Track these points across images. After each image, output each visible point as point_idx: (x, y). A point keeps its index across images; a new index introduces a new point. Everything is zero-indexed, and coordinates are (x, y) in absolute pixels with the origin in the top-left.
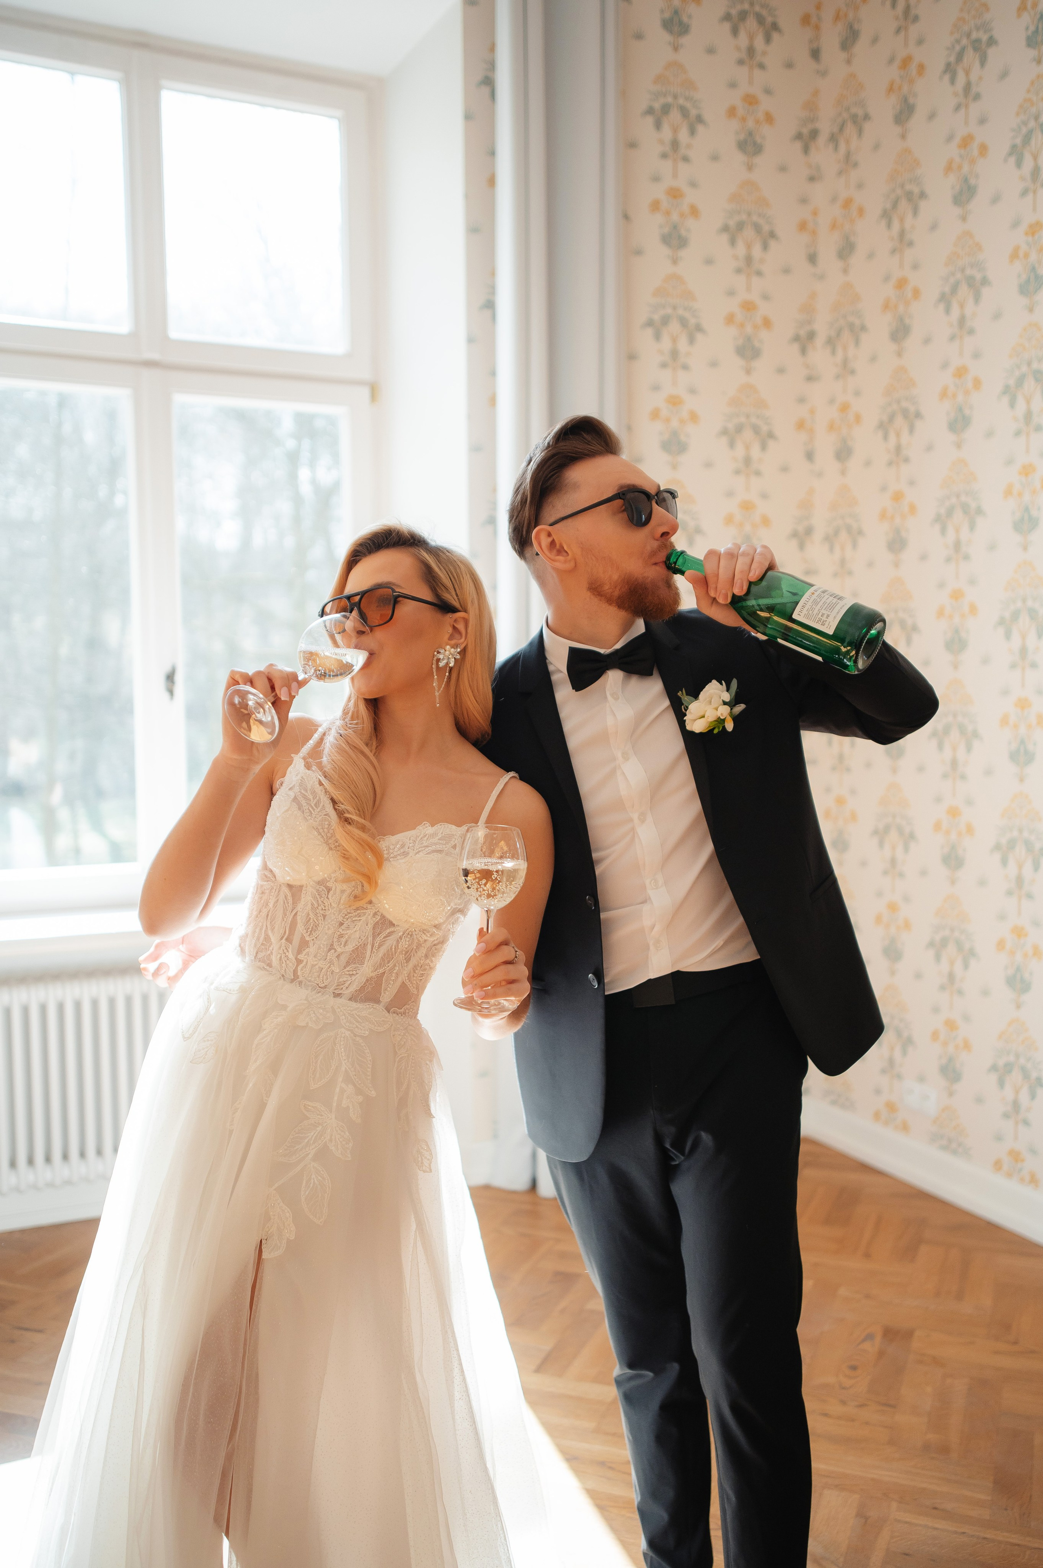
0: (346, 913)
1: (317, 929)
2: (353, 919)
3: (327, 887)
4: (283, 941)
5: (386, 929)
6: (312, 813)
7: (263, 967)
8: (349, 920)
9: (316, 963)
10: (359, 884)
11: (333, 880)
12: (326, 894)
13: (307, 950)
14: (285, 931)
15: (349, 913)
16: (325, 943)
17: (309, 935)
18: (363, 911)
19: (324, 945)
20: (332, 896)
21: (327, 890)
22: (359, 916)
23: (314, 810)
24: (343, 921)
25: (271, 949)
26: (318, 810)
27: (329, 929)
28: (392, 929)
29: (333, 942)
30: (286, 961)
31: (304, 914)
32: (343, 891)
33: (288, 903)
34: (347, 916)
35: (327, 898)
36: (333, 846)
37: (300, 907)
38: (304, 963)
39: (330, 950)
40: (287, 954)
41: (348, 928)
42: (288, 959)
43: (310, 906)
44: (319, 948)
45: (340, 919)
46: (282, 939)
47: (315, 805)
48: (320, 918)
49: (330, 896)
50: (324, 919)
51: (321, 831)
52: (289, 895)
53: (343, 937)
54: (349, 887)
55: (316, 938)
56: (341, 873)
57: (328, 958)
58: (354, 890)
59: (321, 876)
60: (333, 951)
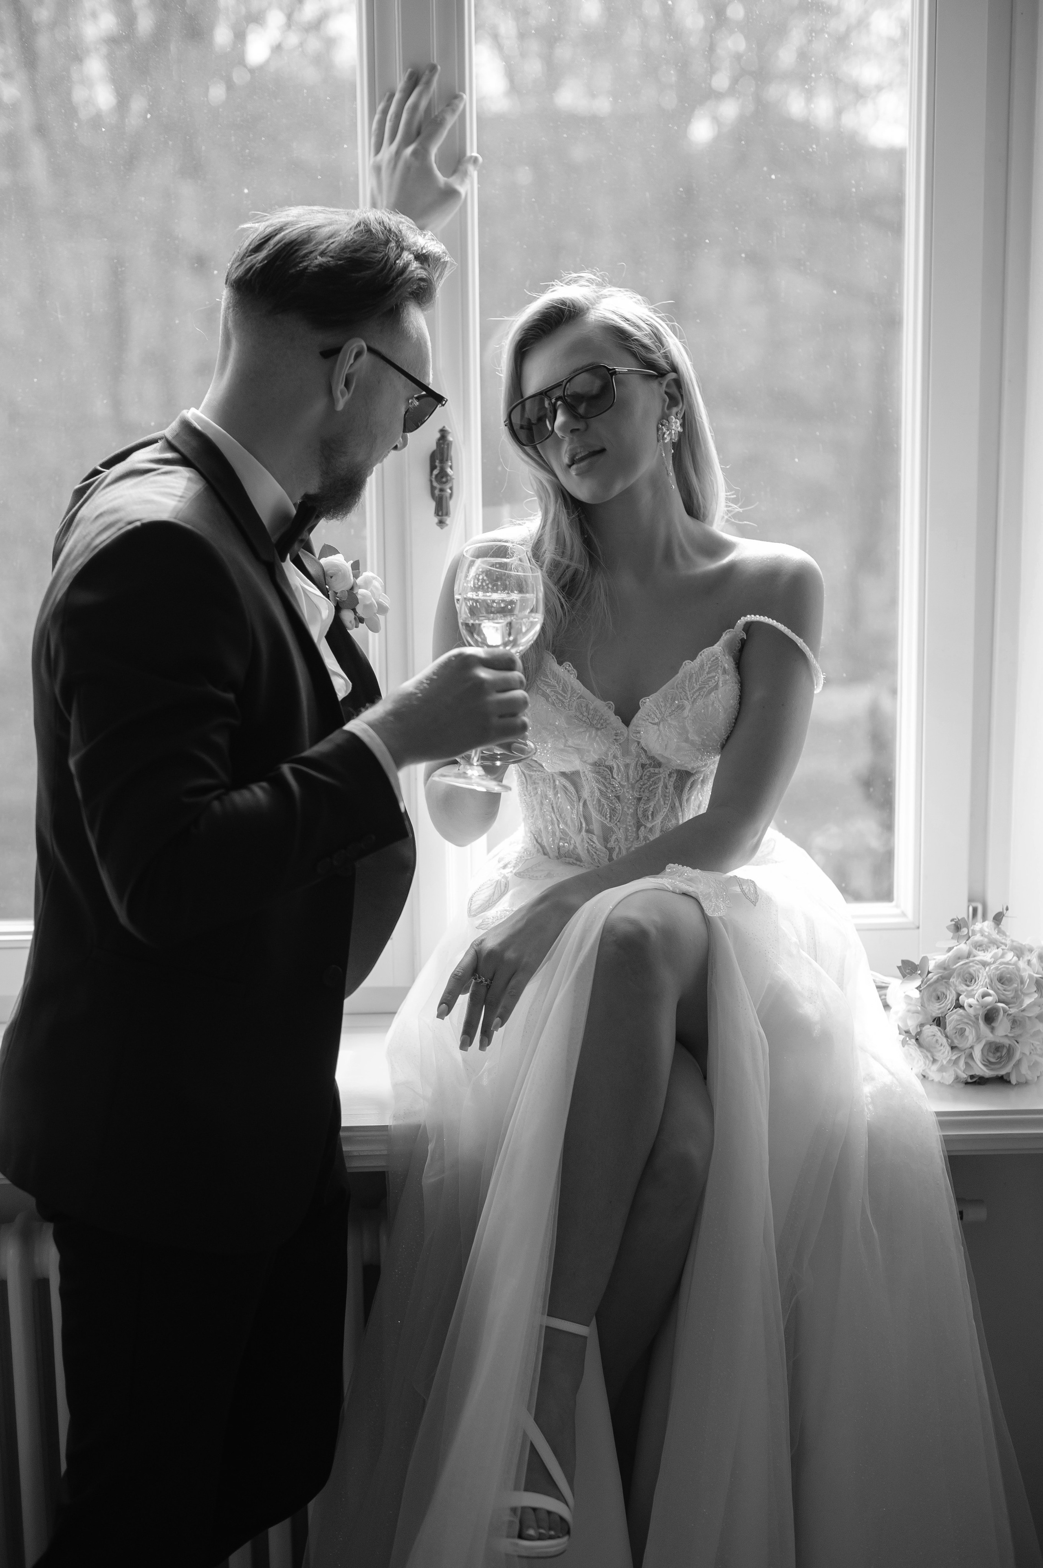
0: (640, 786)
1: (616, 812)
2: (650, 789)
3: (607, 767)
4: (583, 833)
5: (686, 783)
6: (563, 702)
7: (573, 863)
8: (646, 791)
9: (630, 845)
10: (641, 752)
11: (610, 757)
12: (610, 773)
13: (614, 837)
14: (581, 822)
15: (644, 785)
16: (631, 824)
17: (610, 821)
18: (657, 777)
19: (630, 826)
20: (618, 775)
21: (608, 769)
22: (655, 783)
23: (564, 697)
24: (640, 795)
25: (574, 843)
26: (569, 696)
27: (629, 808)
28: (692, 779)
29: (638, 818)
30: (596, 853)
31: (595, 802)
32: (627, 766)
33: (571, 793)
34: (643, 789)
35: (613, 777)
36: (599, 726)
37: (586, 794)
38: (617, 849)
39: (638, 828)
40: (594, 846)
41: (649, 800)
42: (597, 850)
43: (597, 791)
44: (627, 830)
45: (636, 795)
46: (580, 831)
47: (563, 690)
48: (614, 801)
49: (615, 776)
50: (619, 800)
51: (581, 716)
52: (568, 785)
53: (647, 810)
54: (632, 760)
55: (619, 821)
56: (616, 748)
57: (641, 836)
58: (638, 760)
59: (596, 757)
60: (642, 828)
